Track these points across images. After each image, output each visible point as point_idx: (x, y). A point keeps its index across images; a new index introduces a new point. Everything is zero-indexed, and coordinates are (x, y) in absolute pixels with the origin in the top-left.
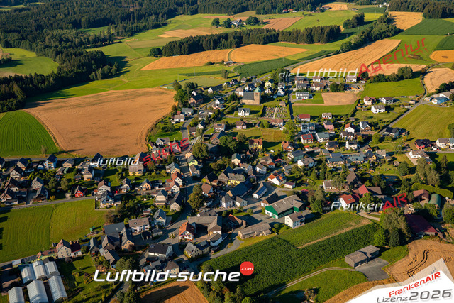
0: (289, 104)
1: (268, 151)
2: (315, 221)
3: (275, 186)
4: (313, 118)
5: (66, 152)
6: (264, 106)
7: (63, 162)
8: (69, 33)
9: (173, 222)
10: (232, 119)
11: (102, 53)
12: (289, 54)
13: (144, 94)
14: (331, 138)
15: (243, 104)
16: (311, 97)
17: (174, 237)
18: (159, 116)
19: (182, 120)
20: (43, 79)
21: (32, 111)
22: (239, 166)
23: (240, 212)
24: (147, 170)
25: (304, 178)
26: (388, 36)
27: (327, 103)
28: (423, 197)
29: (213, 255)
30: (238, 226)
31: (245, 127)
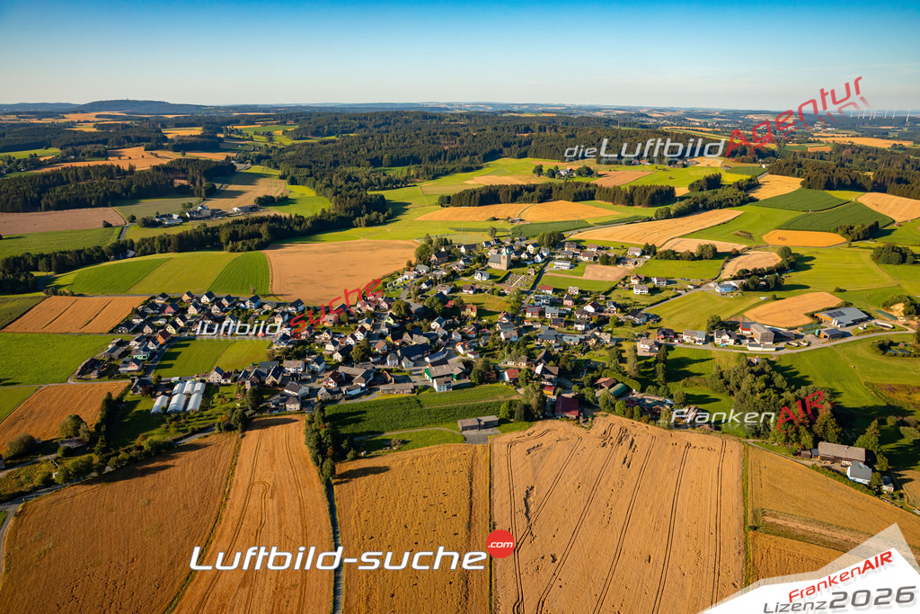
0: (540, 273)
1: (480, 319)
2: (465, 390)
3: (457, 353)
4: (556, 291)
5: (274, 295)
6: (510, 273)
7: (265, 304)
8: (363, 172)
9: (327, 370)
10: (465, 282)
11: (382, 197)
12: (595, 215)
13: (393, 246)
14: (560, 315)
15: (489, 267)
16: (571, 268)
17: (320, 383)
18: (390, 270)
19: (412, 278)
20: (301, 220)
21: (269, 253)
22: (434, 330)
23: (398, 371)
24: (339, 322)
25: (496, 352)
26: (730, 206)
27: (586, 277)
28: (603, 385)
29: (343, 402)
30: (386, 382)
31: (471, 292)
